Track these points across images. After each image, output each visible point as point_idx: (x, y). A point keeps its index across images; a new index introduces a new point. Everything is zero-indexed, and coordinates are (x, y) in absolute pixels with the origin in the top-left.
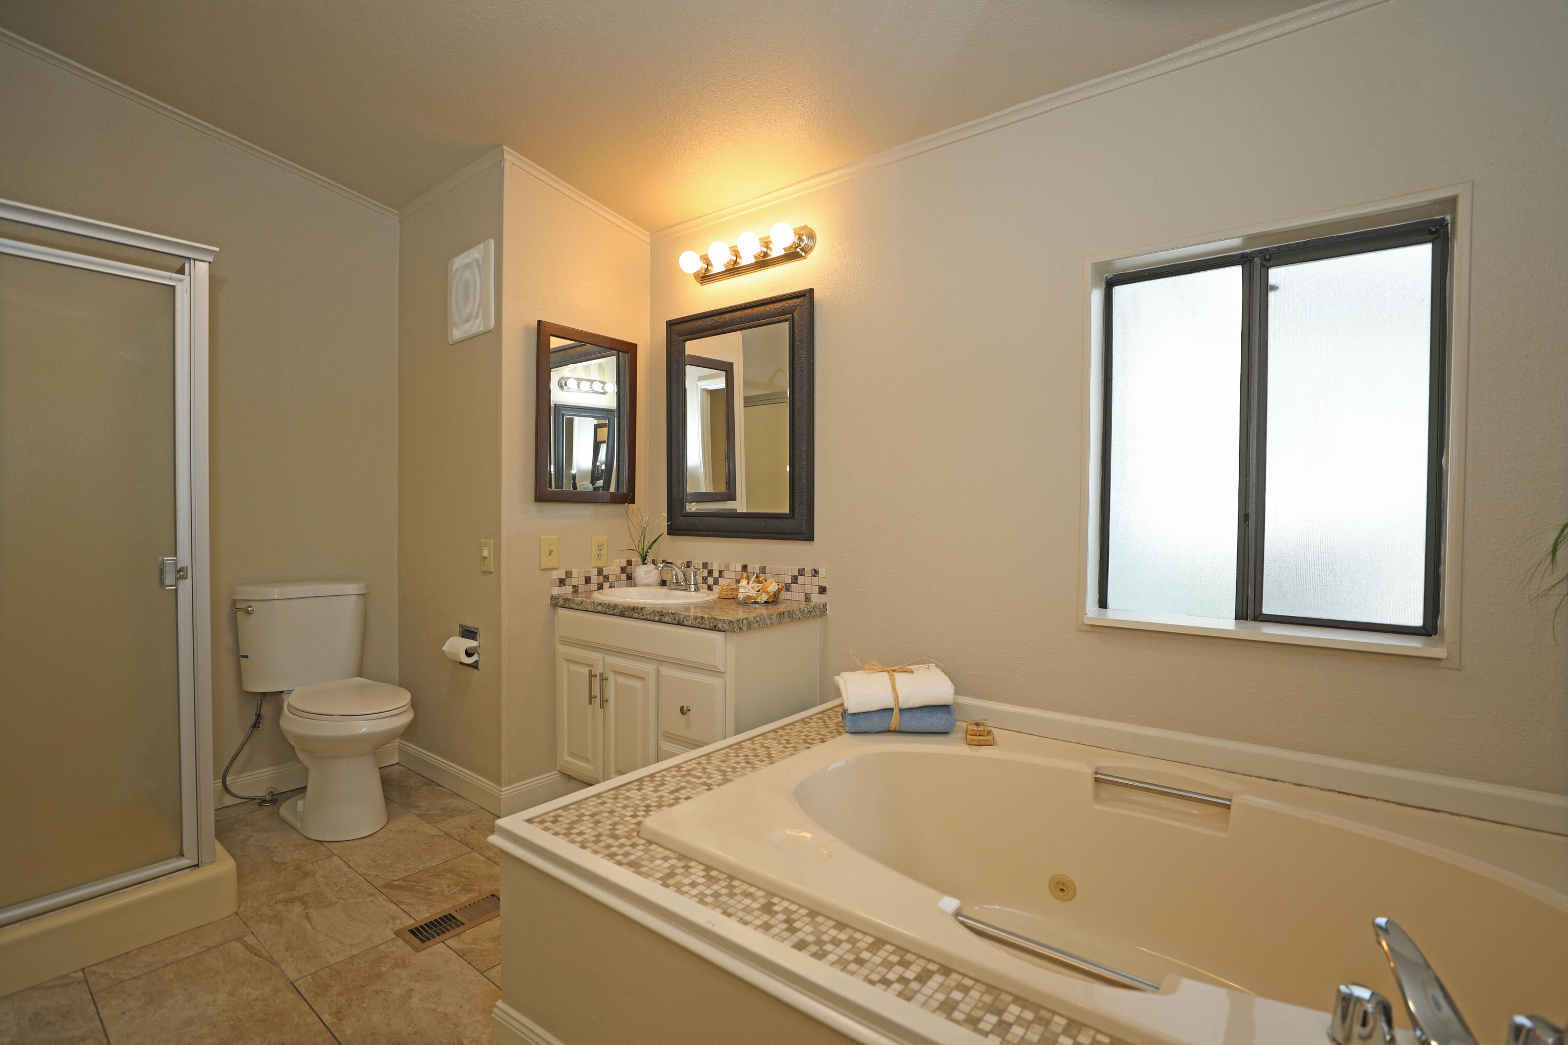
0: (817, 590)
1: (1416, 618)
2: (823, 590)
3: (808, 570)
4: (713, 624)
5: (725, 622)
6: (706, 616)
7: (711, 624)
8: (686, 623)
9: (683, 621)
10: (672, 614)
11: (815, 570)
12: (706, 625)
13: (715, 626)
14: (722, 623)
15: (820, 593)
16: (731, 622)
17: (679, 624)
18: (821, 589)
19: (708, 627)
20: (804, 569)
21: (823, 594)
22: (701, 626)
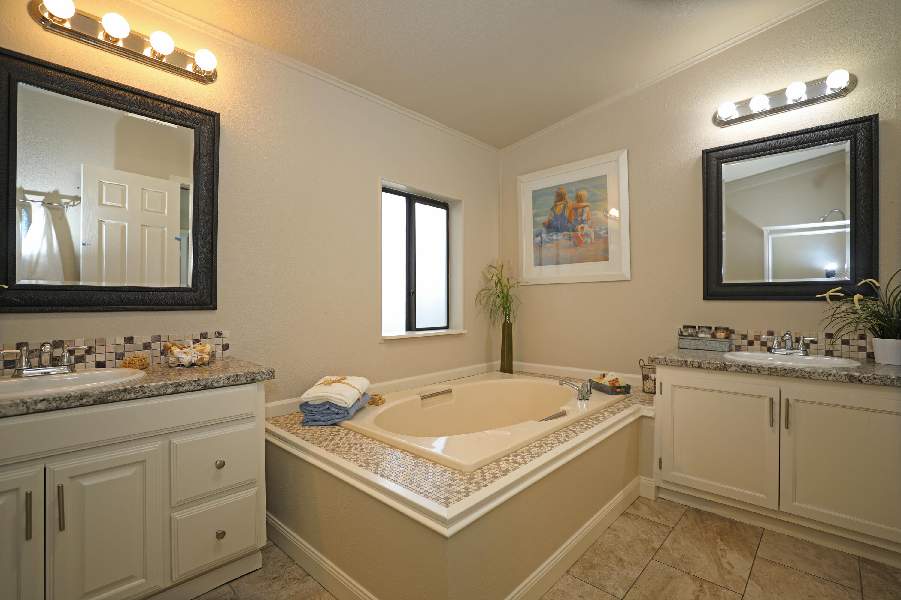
0: (220, 347)
1: (444, 325)
2: (226, 347)
3: (211, 332)
4: (250, 378)
5: (264, 373)
6: (241, 373)
7: (249, 379)
8: (215, 385)
9: (212, 384)
10: (195, 381)
11: (219, 333)
12: (241, 380)
13: (253, 379)
14: (260, 374)
15: (224, 349)
16: (270, 371)
17: (206, 388)
18: (225, 346)
19: (245, 381)
20: (207, 333)
21: (227, 350)
22: (235, 383)
